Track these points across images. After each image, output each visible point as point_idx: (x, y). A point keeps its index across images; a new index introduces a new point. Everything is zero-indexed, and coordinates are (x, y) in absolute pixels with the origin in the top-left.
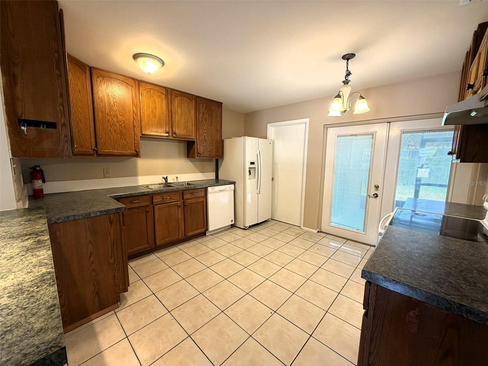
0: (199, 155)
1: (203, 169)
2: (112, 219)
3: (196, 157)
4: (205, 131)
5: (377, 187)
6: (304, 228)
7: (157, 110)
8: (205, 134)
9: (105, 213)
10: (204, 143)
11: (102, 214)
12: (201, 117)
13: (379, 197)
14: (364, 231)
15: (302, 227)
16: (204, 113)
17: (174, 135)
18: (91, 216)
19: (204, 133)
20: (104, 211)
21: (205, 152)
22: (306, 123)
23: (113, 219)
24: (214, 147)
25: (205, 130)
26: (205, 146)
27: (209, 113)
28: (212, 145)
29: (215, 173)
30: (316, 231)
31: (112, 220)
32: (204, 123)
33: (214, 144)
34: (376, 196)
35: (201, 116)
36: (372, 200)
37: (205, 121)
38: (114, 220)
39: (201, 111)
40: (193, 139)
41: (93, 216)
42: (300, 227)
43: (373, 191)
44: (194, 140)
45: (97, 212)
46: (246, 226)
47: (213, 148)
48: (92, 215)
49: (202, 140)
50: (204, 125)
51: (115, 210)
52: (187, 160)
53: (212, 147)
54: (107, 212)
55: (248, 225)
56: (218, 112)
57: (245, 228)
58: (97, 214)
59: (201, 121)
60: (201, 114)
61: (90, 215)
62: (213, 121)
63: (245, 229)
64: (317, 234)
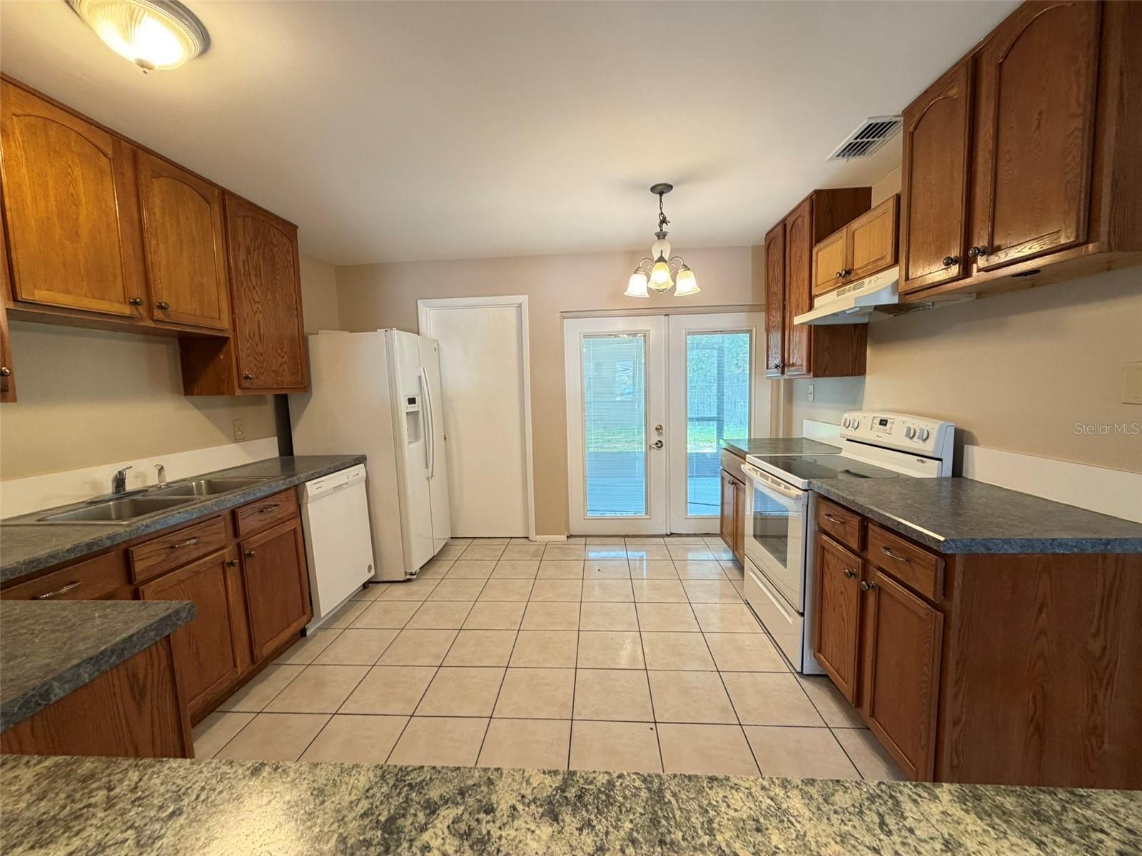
0: (246, 384)
1: (240, 430)
2: (141, 676)
3: (238, 392)
4: (257, 305)
5: (659, 429)
6: (539, 538)
7: (83, 212)
8: (259, 316)
9: (114, 658)
10: (257, 345)
11: (103, 668)
12: (243, 262)
13: (664, 446)
14: (647, 514)
15: (533, 536)
16: (252, 250)
17: (158, 314)
18: (54, 699)
19: (255, 314)
20: (113, 651)
21: (263, 374)
22: (520, 306)
23: (145, 677)
24: (286, 358)
25: (258, 303)
26: (261, 354)
27: (264, 252)
28: (279, 351)
29: (276, 438)
30: (564, 538)
31: (141, 682)
32: (254, 283)
33: (285, 350)
34: (659, 445)
35: (242, 256)
36: (654, 452)
37: (256, 275)
38: (150, 678)
39: (241, 239)
40: (222, 330)
41: (62, 695)
42: (527, 538)
43: (655, 438)
44: (226, 335)
45: (81, 670)
46: (414, 571)
47: (283, 360)
48: (59, 692)
49: (251, 335)
50: (254, 288)
51: (151, 630)
52: (184, 401)
53: (283, 357)
54: (123, 650)
55: (416, 568)
56: (288, 252)
57: (408, 577)
58: (79, 676)
59: (244, 274)
60: (243, 250)
61: (45, 695)
62: (278, 277)
63: (409, 580)
64: (568, 543)
